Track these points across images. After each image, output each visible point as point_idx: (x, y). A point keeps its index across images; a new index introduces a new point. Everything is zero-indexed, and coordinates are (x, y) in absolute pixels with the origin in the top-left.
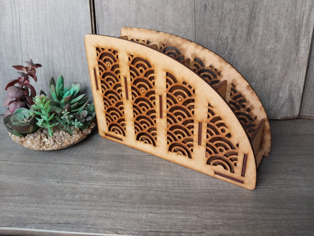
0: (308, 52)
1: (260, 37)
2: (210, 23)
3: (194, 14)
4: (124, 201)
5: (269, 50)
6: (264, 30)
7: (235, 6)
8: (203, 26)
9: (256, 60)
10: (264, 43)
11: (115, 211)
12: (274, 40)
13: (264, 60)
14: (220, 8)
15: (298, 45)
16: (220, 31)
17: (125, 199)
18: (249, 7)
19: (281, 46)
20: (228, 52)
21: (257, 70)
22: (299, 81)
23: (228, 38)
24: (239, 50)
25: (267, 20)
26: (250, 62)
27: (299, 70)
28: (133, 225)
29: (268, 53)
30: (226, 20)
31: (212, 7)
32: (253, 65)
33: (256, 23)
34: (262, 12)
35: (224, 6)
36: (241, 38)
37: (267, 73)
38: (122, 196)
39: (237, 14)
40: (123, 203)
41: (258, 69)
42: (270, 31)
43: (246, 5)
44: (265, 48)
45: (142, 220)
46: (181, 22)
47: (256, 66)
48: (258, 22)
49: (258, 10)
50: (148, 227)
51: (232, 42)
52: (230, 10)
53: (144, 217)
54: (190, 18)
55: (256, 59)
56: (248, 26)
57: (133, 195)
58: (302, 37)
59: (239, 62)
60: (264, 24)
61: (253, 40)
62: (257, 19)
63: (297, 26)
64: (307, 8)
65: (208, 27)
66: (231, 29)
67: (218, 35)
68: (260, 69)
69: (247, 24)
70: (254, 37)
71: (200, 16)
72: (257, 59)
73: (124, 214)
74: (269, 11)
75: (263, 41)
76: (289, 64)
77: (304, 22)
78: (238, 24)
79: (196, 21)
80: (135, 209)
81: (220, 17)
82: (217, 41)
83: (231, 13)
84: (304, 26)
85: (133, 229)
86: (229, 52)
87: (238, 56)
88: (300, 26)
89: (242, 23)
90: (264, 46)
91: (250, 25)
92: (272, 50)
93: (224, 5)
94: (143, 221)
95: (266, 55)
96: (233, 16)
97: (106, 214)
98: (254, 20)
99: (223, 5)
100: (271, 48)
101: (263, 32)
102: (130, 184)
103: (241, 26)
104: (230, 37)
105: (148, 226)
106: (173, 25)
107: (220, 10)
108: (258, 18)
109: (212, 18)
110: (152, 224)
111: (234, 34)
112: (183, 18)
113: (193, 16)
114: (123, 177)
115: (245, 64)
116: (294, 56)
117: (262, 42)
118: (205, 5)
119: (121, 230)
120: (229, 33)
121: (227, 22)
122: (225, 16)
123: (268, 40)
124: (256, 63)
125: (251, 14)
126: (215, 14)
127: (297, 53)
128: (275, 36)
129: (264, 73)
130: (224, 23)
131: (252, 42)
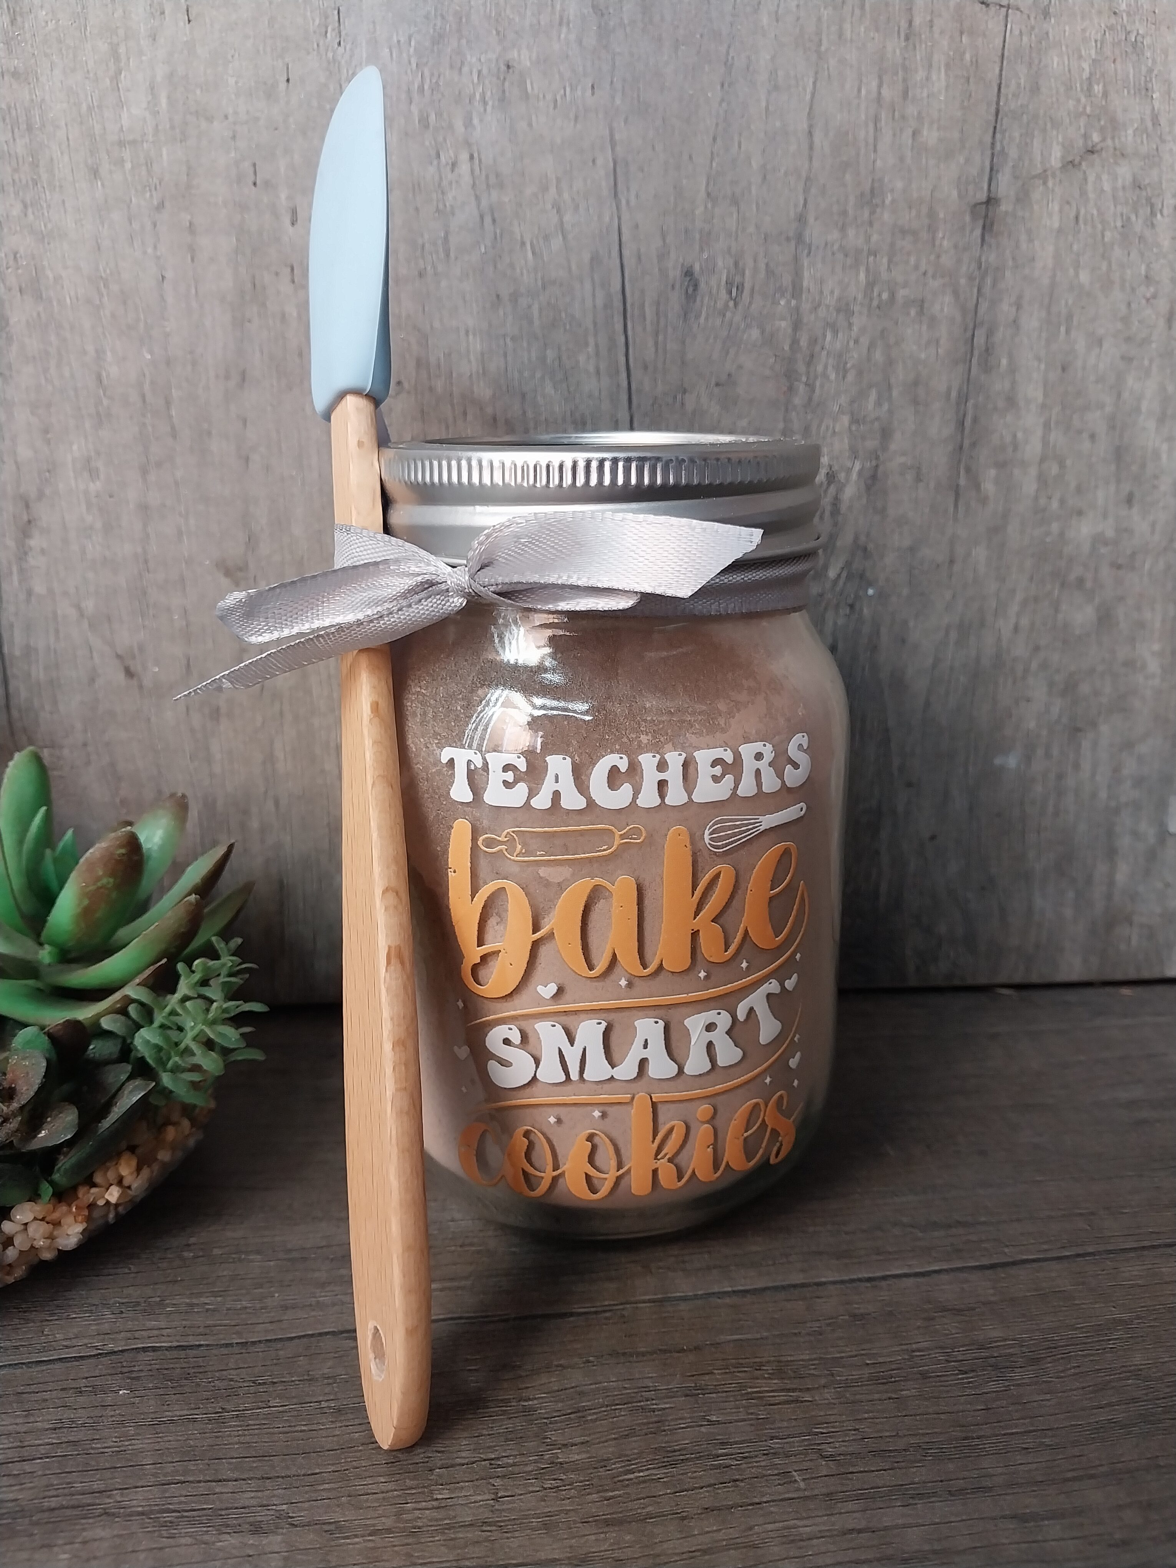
1: (1033, 471)
2: (725, 385)
3: (619, 327)
5: (1086, 548)
6: (1047, 426)
7: (870, 285)
9: (1014, 608)
10: (1055, 505)
12: (1112, 486)
13: (1064, 607)
14: (781, 291)
18: (956, 293)
19: (1153, 525)
20: (840, 564)
21: (1026, 671)
23: (842, 476)
24: (912, 549)
25: (1064, 369)
26: (982, 624)
29: (1085, 566)
30: (820, 368)
31: (729, 284)
32: (999, 639)
33: (999, 385)
34: (1032, 321)
35: (805, 284)
36: (918, 480)
37: (1085, 689)
39: (882, 332)
41: (1034, 665)
42: (1085, 435)
43: (934, 277)
44: (1062, 534)
46: (538, 375)
47: (1020, 650)
48: (1014, 383)
49: (1006, 308)
51: (864, 501)
52: (845, 309)
54: (597, 354)
56: (958, 404)
59: (911, 624)
60: (1046, 395)
61: (989, 487)
62: (1004, 362)
65: (714, 408)
66: (855, 420)
68: (1044, 666)
69: (949, 390)
70: (993, 472)
71: (661, 338)
72: (1024, 603)
74: (1070, 317)
75: (1050, 498)
78: (895, 393)
79: (636, 374)
81: (787, 348)
83: (850, 325)
86: (848, 564)
87: (905, 592)
89: (916, 383)
90: (1055, 527)
91: (963, 398)
92: (1103, 550)
93: (806, 274)
95: (1072, 577)
96: (865, 341)
98: (987, 367)
99: (798, 274)
100: (1098, 540)
101: (1045, 442)
103: (915, 402)
104: (849, 471)
106: (488, 393)
107: (782, 302)
108: (1010, 356)
109: (732, 351)
111: (875, 455)
112: (549, 353)
113: (612, 340)
115: (953, 635)
117: (1042, 501)
118: (688, 273)
120: (846, 444)
121: (825, 375)
122: (813, 341)
123: (1079, 490)
124: (1016, 629)
125: (969, 334)
126: (749, 326)
128: (1113, 467)
129: (1069, 688)
130: (810, 386)
131: (985, 503)
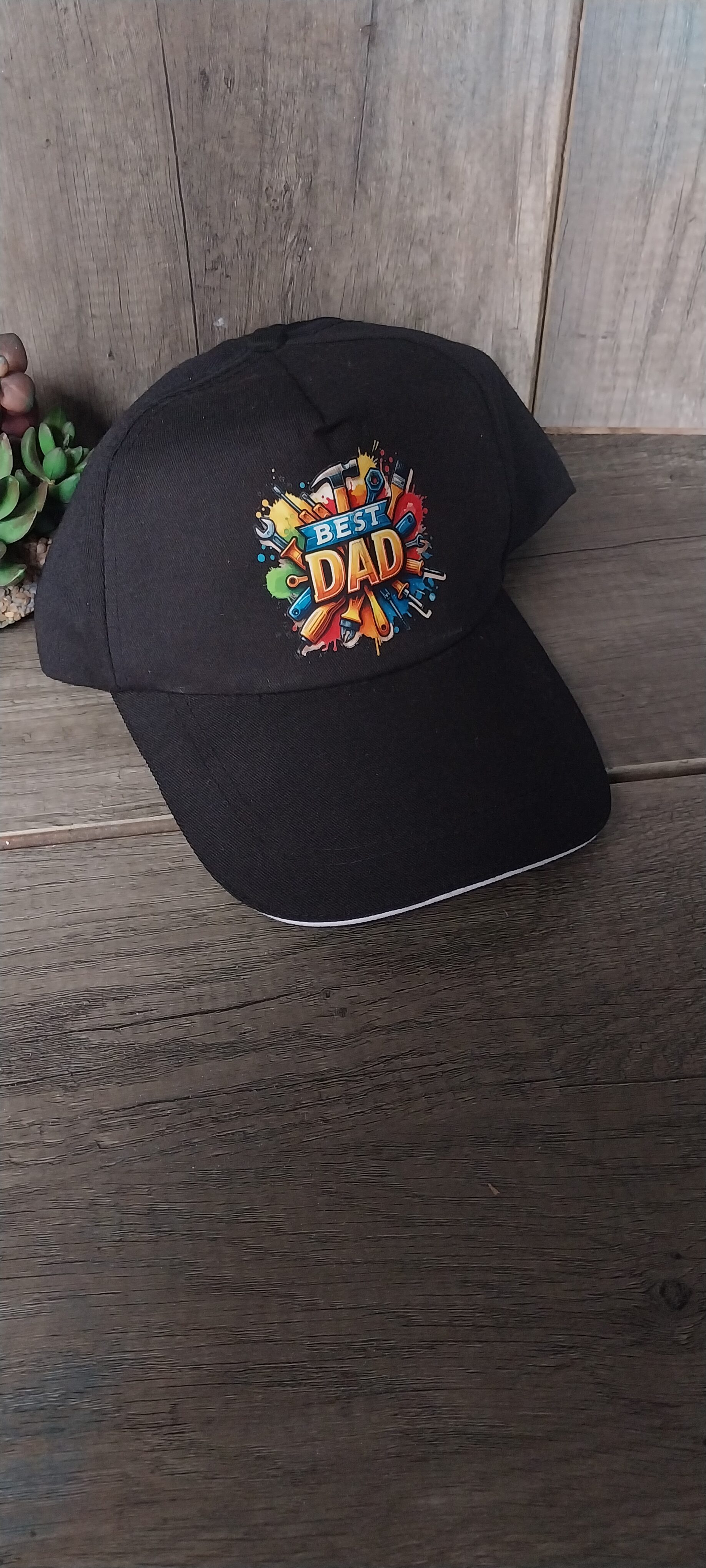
0: (544, 226)
1: (396, 183)
2: (226, 137)
4: (50, 748)
5: (425, 223)
6: (404, 157)
7: (305, 77)
8: (204, 149)
10: (408, 200)
11: (34, 775)
12: (440, 190)
13: (412, 255)
14: (256, 82)
15: (512, 201)
16: (262, 165)
17: (51, 742)
18: (354, 83)
19: (462, 211)
20: (294, 235)
21: (393, 288)
22: (523, 318)
23: (293, 187)
24: (332, 226)
25: (414, 124)
26: (369, 265)
27: (520, 286)
28: (90, 800)
29: (424, 233)
30: (279, 128)
31: (226, 78)
32: (379, 273)
33: (378, 134)
34: (396, 97)
35: (269, 78)
36: (334, 188)
37: (423, 298)
38: (41, 737)
39: (313, 105)
40: (50, 752)
41: (397, 286)
42: (425, 161)
43: (341, 71)
44: (412, 217)
45: (109, 786)
46: (124, 134)
47: (389, 278)
48: (386, 132)
49: (381, 89)
50: (130, 800)
51: (305, 200)
52: (291, 92)
53: (114, 777)
54: (156, 121)
55: (387, 256)
56: (355, 145)
57: (71, 730)
58: (523, 180)
59: (332, 265)
60: (404, 139)
61: (372, 192)
62: (380, 120)
63: (507, 142)
64: (535, 82)
65: (222, 151)
66: (299, 156)
67: (256, 178)
68: (402, 286)
69: (350, 138)
70: (374, 183)
71: (190, 112)
72: (391, 253)
73: (60, 779)
74: (417, 93)
75: (406, 197)
76: (488, 267)
77: (529, 129)
78: (320, 140)
79: (178, 133)
80: (86, 763)
81: (260, 116)
82: (255, 200)
83: (295, 102)
84: (528, 144)
85: (94, 809)
87: (328, 249)
88: (517, 144)
89: (332, 134)
90: (408, 213)
91: (358, 142)
92: (434, 224)
93: (269, 72)
94: (114, 787)
95: (417, 239)
96: (303, 111)
97: (14, 786)
98: (371, 126)
99: (264, 71)
100: (431, 219)
101: (403, 166)
102: (56, 703)
103: (332, 145)
104: (296, 184)
105: (130, 798)
106: (98, 145)
107: (256, 89)
108: (384, 117)
109: (230, 119)
110: (138, 791)
111: (310, 176)
112: (129, 121)
113: (163, 114)
114: (28, 686)
115: (354, 271)
116: (502, 239)
117: (401, 198)
118: (203, 73)
119: (63, 815)
120: (292, 170)
121: (281, 131)
122: (274, 111)
123: (421, 191)
124: (387, 268)
125: (361, 105)
126: (239, 104)
127: (512, 230)
128: (440, 179)
129: (416, 297)
130: (274, 138)
131: (370, 199)
